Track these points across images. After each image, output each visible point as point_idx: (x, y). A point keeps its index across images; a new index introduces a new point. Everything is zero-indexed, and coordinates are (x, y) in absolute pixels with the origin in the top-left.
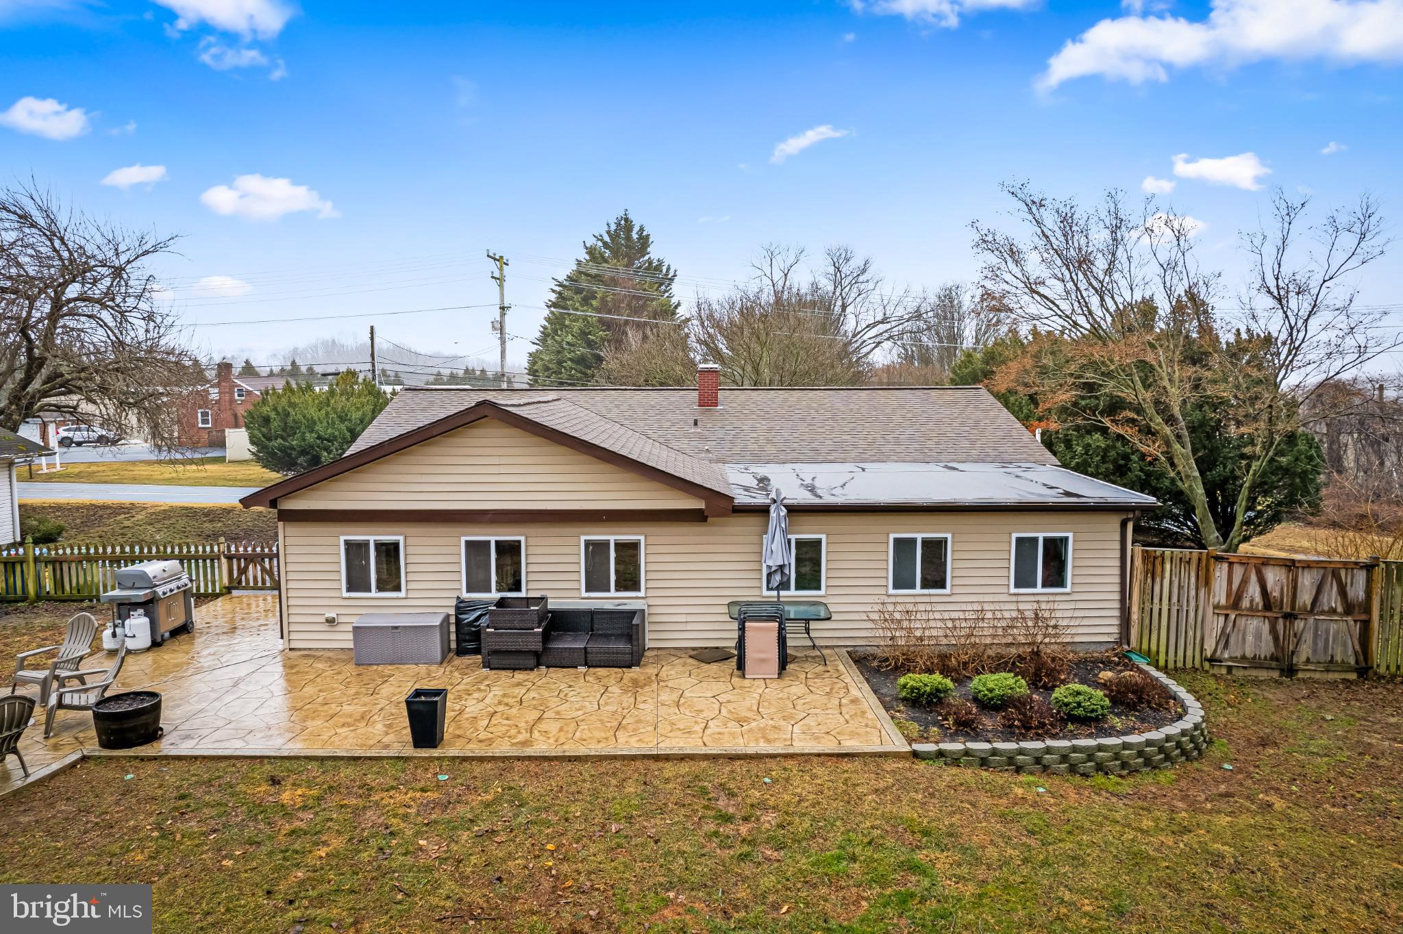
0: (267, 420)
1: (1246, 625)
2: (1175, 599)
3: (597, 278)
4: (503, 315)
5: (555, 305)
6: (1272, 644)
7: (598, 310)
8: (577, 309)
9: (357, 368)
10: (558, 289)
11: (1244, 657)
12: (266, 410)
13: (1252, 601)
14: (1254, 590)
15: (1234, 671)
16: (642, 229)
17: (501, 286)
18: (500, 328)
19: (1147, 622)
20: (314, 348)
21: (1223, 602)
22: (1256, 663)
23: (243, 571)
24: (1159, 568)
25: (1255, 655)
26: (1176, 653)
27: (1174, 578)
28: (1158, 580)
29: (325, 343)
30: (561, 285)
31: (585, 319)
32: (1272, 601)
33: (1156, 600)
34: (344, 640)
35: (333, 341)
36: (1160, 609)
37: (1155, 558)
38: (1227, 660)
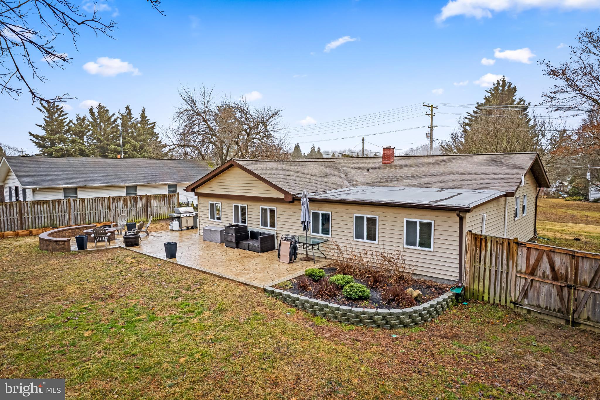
1: (539, 287)
2: (494, 264)
3: (484, 111)
4: (432, 130)
6: (558, 302)
10: (469, 117)
11: (538, 306)
13: (544, 273)
14: (545, 266)
15: (532, 314)
17: (432, 118)
19: (477, 274)
21: (524, 270)
22: (547, 311)
24: (483, 245)
25: (547, 307)
26: (495, 295)
27: (493, 252)
28: (483, 252)
30: (470, 115)
32: (559, 275)
33: (482, 263)
36: (485, 268)
37: (481, 239)
38: (525, 305)
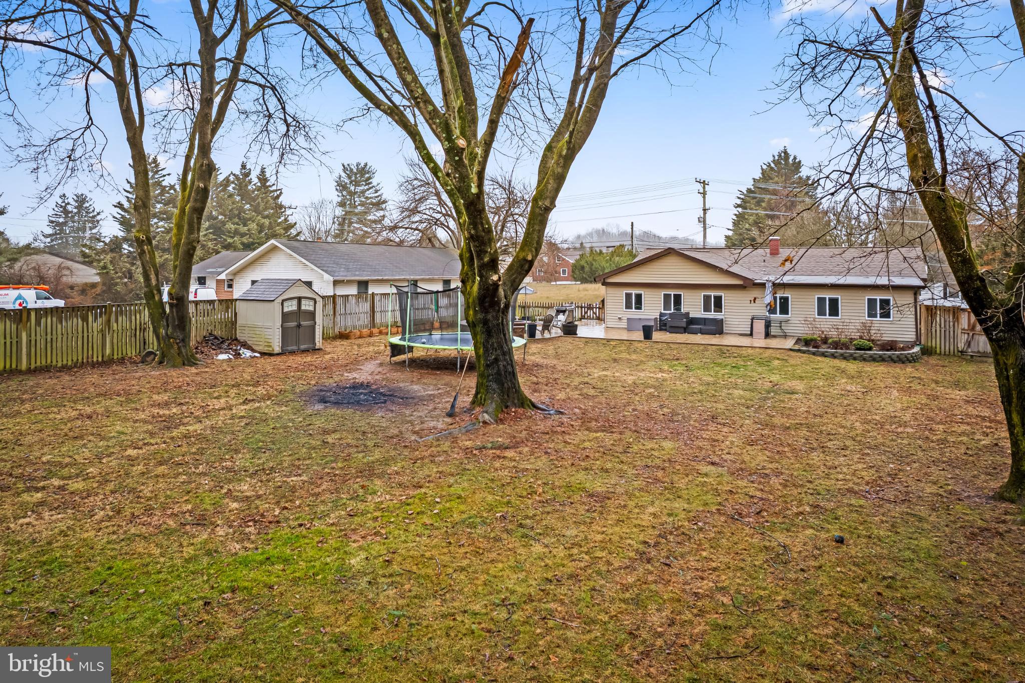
0: (583, 268)
1: (978, 338)
2: (943, 326)
3: (766, 191)
4: (705, 214)
5: (738, 206)
7: (765, 209)
8: (751, 209)
9: (625, 243)
10: (742, 197)
11: (979, 352)
12: (583, 263)
15: (974, 357)
16: (795, 158)
17: (704, 198)
18: (703, 221)
19: (929, 334)
20: (590, 235)
21: (966, 328)
22: (984, 355)
23: (586, 313)
24: (934, 313)
25: (984, 351)
26: (945, 348)
27: (942, 317)
28: (934, 318)
29: (598, 232)
30: (743, 194)
31: (757, 214)
33: (934, 326)
34: (624, 324)
35: (603, 230)
36: (936, 330)
37: (932, 309)
38: (970, 352)
